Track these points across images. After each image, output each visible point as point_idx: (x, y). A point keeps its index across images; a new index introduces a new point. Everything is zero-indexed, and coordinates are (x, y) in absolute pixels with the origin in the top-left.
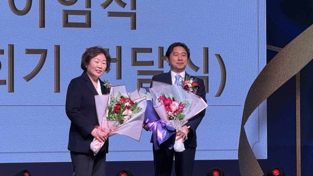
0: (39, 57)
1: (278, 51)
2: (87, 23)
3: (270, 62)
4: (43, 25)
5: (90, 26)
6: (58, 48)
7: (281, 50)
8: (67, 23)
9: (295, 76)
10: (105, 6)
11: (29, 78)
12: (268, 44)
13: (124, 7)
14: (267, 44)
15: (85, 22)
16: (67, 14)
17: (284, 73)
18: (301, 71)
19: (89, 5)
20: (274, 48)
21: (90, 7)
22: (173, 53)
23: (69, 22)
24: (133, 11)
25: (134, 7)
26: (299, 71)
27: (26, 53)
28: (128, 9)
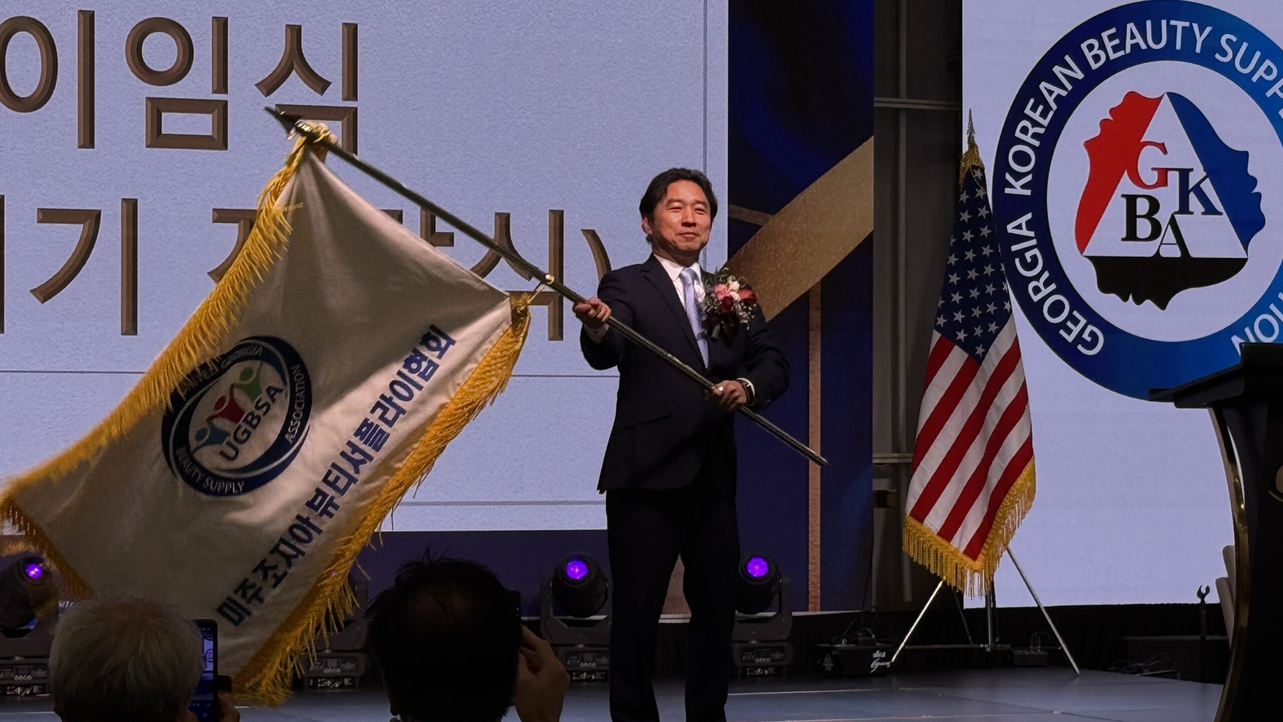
0: (75, 232)
1: (759, 222)
2: (215, 137)
3: (737, 254)
4: (88, 139)
5: (225, 146)
6: (131, 208)
7: (767, 221)
8: (158, 136)
9: (807, 293)
10: (269, 86)
11: (46, 292)
12: (734, 204)
13: (322, 91)
14: (729, 204)
15: (210, 134)
16: (157, 108)
17: (776, 287)
18: (823, 280)
19: (222, 84)
20: (747, 215)
21: (226, 92)
22: (665, 202)
23: (164, 131)
24: (350, 104)
25: (352, 92)
26: (818, 279)
27: (40, 221)
28: (334, 97)
